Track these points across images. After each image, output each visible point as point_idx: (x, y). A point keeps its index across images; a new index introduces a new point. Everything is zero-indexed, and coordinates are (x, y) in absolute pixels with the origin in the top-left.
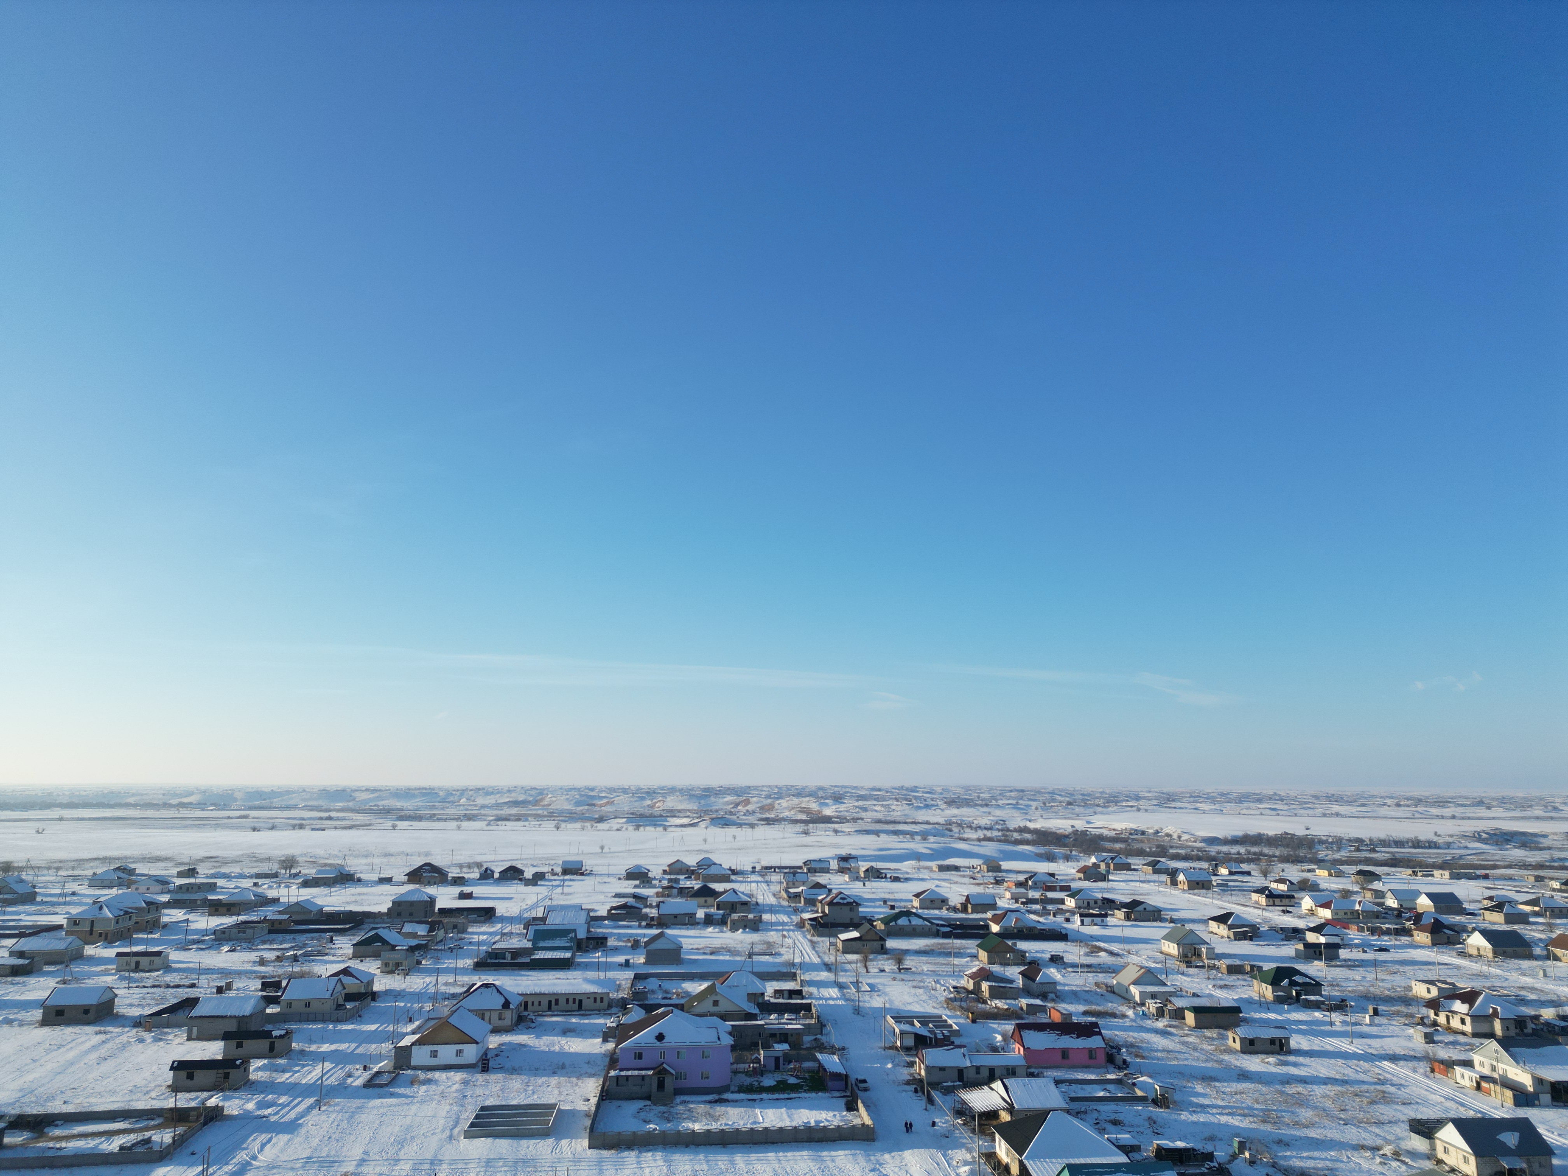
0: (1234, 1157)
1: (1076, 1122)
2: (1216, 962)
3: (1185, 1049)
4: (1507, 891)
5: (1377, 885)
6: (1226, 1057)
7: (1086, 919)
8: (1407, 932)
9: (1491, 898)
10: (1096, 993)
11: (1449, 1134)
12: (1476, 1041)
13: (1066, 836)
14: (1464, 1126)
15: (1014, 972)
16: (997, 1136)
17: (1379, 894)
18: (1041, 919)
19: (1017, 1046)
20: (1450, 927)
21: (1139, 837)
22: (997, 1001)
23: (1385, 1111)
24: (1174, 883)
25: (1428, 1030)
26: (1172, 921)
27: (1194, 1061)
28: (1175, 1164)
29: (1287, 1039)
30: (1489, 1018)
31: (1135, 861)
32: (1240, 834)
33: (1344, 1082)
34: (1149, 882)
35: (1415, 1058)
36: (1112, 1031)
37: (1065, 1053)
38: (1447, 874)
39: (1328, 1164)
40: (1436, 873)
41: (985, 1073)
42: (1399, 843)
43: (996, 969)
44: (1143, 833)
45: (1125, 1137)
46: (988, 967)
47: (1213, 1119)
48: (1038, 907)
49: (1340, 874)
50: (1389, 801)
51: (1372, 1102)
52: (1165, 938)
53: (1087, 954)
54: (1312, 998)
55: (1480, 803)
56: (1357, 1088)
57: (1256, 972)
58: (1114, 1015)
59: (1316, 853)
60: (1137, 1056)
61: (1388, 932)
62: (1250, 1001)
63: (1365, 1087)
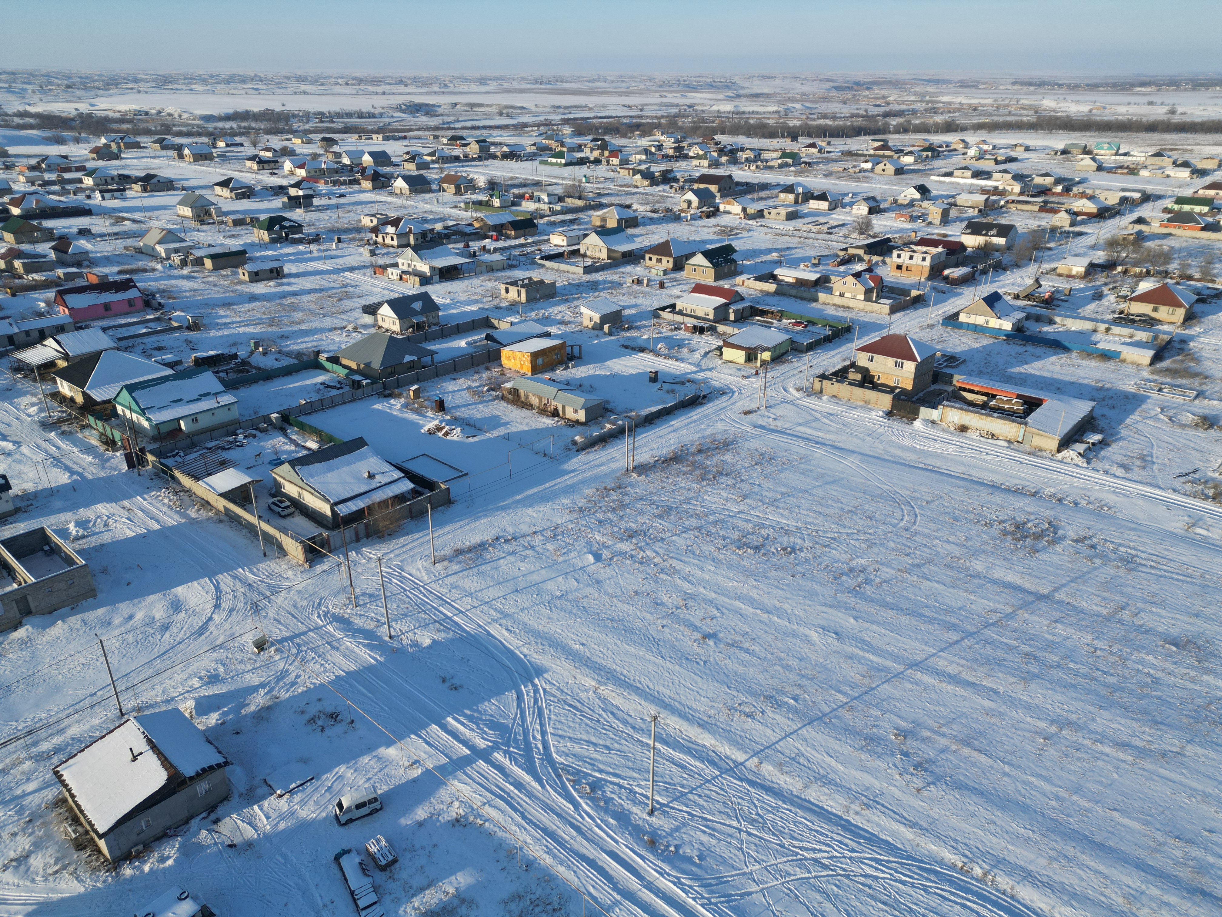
0: (252, 353)
1: (126, 355)
2: (224, 218)
3: (207, 287)
4: (417, 147)
5: (336, 148)
6: (239, 287)
7: (107, 195)
8: (357, 182)
9: (408, 153)
10: (127, 255)
11: (386, 311)
12: (400, 250)
13: (72, 119)
14: (393, 303)
15: (45, 248)
16: (58, 380)
17: (337, 155)
18: (62, 199)
19: (61, 308)
20: (384, 176)
21: (144, 117)
22: (34, 275)
23: (348, 304)
24: (181, 157)
25: (372, 247)
26: (184, 189)
27: (216, 294)
28: (210, 366)
29: (282, 267)
30: (407, 235)
31: (143, 140)
32: (231, 111)
33: (322, 290)
34: (159, 157)
35: (365, 267)
36: (145, 283)
37: (107, 307)
38: (381, 136)
39: (315, 343)
40: (374, 136)
41: (36, 335)
42: (349, 115)
43: (26, 247)
44: (147, 113)
45: (169, 357)
46: (17, 246)
47: (234, 331)
48: (57, 188)
49: (310, 142)
50: (340, 81)
51: (340, 300)
52: (179, 204)
53: (112, 225)
54: (297, 236)
55: (400, 82)
56: (330, 293)
57: (255, 222)
58: (145, 271)
59: (291, 125)
60: (169, 298)
61: (344, 183)
62: (252, 245)
63: (335, 291)
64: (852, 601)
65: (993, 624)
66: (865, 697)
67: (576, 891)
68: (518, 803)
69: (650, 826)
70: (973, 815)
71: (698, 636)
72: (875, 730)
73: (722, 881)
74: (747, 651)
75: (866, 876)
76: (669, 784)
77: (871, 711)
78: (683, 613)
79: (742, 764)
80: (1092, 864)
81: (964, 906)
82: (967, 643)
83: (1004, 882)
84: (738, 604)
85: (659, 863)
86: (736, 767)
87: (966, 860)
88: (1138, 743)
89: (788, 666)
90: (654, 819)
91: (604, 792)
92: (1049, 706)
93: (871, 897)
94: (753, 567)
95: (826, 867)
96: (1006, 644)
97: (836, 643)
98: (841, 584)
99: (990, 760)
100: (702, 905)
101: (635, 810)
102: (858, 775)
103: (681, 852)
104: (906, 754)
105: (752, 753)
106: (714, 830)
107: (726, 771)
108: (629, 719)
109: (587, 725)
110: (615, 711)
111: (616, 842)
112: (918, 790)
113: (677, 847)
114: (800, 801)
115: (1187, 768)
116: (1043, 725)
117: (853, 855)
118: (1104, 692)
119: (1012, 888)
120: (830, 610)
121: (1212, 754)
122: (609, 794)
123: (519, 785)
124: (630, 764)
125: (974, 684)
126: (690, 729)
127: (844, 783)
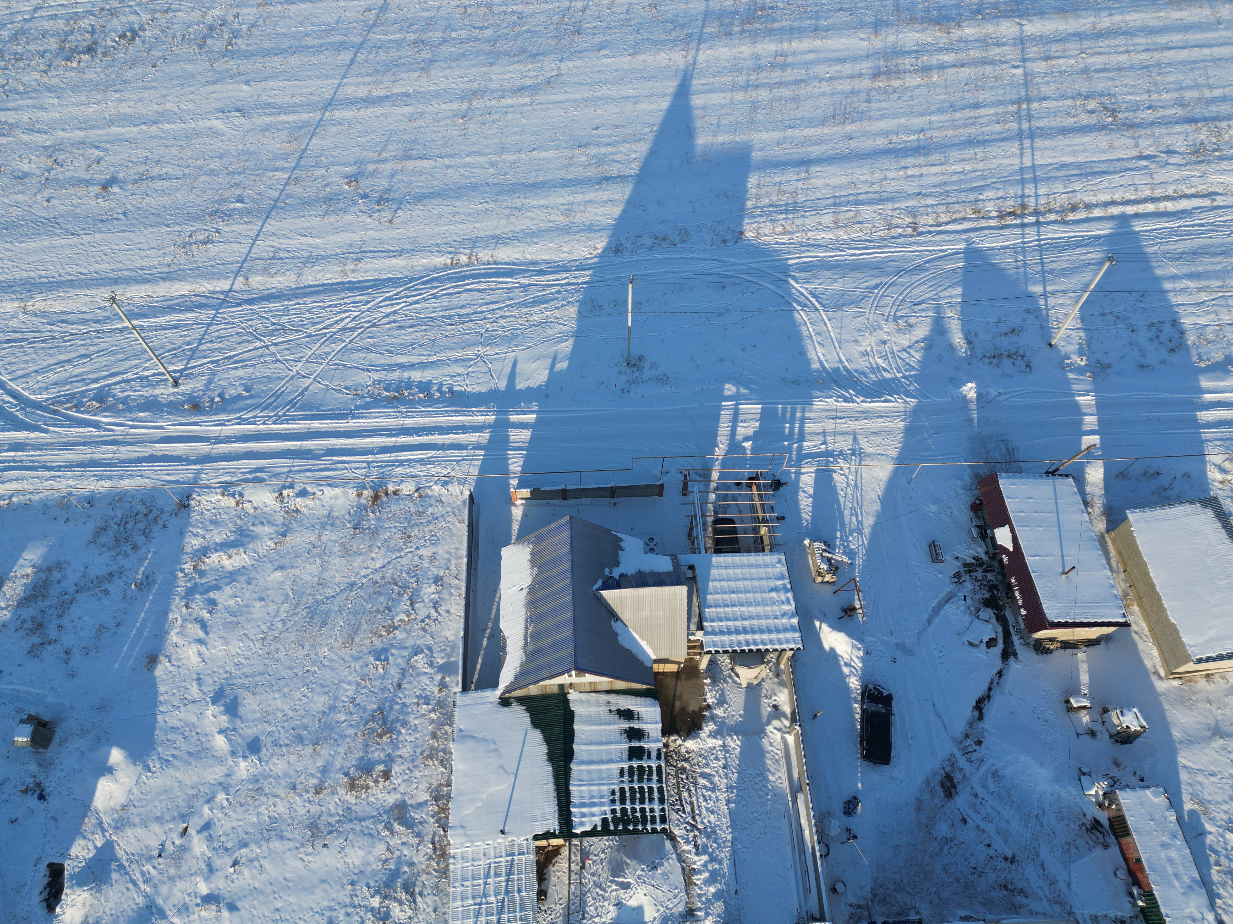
64: (232, 65)
65: (374, 25)
66: (302, 162)
67: (155, 488)
68: (32, 461)
69: (183, 394)
70: (440, 216)
71: (96, 189)
72: (328, 189)
73: (277, 396)
74: (161, 178)
75: (388, 315)
76: (174, 349)
77: (316, 173)
78: (58, 173)
79: (230, 290)
80: (535, 203)
81: (466, 291)
82: (361, 57)
83: (485, 255)
84: (115, 130)
85: (214, 418)
86: (227, 296)
87: (451, 256)
88: (528, 82)
89: (212, 170)
90: (182, 387)
91: (114, 395)
92: (453, 85)
93: (399, 328)
94: (102, 76)
95: (354, 329)
96: (394, 41)
97: (243, 121)
98: (210, 51)
99: (431, 162)
100: (274, 423)
101: (157, 391)
102: (336, 238)
103: (227, 396)
104: (365, 196)
105: (232, 275)
106: (244, 361)
107: (220, 306)
108: (85, 316)
109: (43, 349)
110: (65, 317)
111: (161, 428)
112: (391, 222)
113: (221, 395)
114: (302, 291)
115: (567, 86)
116: (455, 106)
117: (369, 305)
118: (487, 48)
119: (492, 256)
120: (216, 87)
121: (579, 63)
122: (121, 395)
123: (18, 446)
124: (121, 356)
125: (387, 97)
126: (156, 288)
127: (329, 253)
